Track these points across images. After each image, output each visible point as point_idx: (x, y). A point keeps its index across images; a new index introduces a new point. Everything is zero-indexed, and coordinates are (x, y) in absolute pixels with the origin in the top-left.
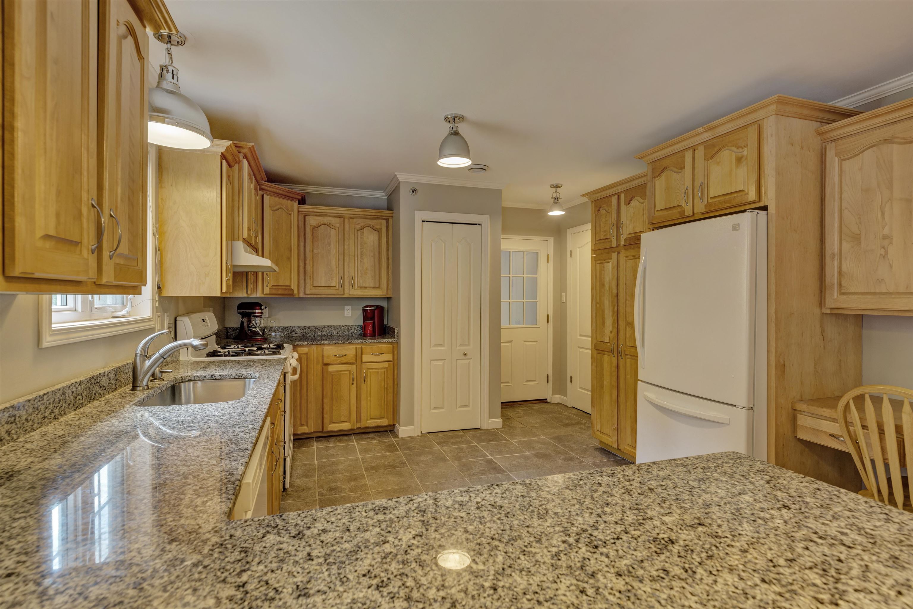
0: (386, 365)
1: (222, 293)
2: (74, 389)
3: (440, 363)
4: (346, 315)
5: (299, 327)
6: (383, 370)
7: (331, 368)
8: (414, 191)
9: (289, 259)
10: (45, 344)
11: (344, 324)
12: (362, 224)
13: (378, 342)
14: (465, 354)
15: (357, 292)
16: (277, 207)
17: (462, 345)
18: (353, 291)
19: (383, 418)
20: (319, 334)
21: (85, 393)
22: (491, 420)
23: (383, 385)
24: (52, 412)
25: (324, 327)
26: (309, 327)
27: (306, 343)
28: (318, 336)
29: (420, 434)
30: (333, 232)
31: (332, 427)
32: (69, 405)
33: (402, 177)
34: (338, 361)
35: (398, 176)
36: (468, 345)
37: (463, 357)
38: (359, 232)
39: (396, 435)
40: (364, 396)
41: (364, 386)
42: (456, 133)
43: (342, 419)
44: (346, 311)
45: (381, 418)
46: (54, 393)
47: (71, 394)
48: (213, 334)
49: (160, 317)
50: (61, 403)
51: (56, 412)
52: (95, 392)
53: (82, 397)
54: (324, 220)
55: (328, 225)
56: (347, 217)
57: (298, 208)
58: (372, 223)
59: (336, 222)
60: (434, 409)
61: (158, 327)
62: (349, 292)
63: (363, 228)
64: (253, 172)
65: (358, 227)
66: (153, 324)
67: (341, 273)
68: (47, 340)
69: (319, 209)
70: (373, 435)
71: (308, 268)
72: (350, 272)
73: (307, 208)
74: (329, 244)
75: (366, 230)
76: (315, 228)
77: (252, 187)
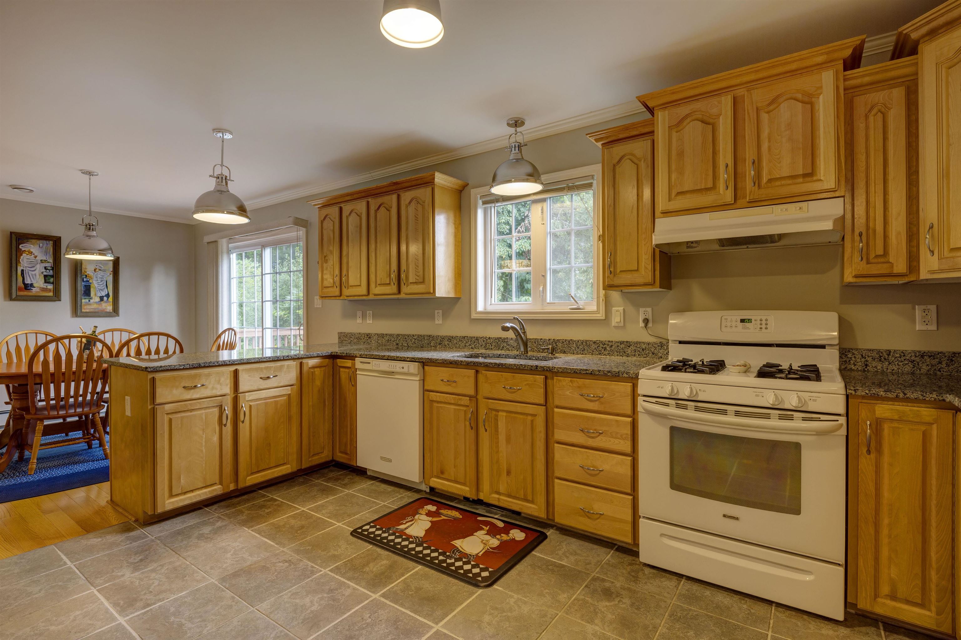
2: (485, 340)
10: (472, 317)
21: (494, 344)
24: (470, 345)
46: (472, 338)
47: (482, 341)
48: (823, 347)
49: (622, 312)
50: (476, 343)
51: (473, 346)
52: (503, 346)
53: (492, 346)
61: (616, 320)
64: (746, 85)
66: (600, 316)
68: (474, 315)
77: (724, 119)
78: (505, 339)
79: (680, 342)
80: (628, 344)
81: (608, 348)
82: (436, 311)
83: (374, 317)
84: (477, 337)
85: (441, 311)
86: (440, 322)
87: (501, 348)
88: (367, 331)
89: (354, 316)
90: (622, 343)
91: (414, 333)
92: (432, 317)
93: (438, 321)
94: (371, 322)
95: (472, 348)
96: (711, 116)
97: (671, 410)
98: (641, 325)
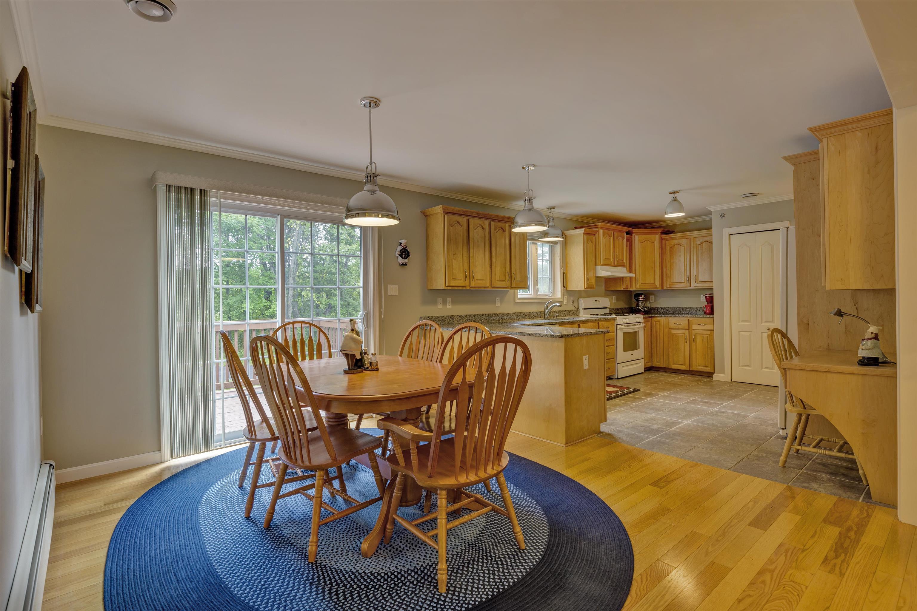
0: (709, 332)
1: (585, 288)
3: (748, 334)
4: (701, 300)
5: (671, 308)
6: (706, 335)
7: (673, 331)
9: (654, 268)
11: (700, 307)
12: (701, 240)
13: (702, 317)
15: (699, 285)
16: (644, 240)
17: (766, 322)
18: (696, 285)
19: (707, 367)
20: (683, 312)
23: (707, 345)
25: (687, 308)
26: (677, 308)
27: (658, 315)
29: (730, 381)
30: (682, 248)
31: (674, 367)
33: (710, 208)
34: (677, 328)
35: (708, 208)
37: (768, 331)
38: (699, 246)
39: (713, 379)
40: (694, 350)
41: (694, 344)
42: (675, 200)
43: (680, 363)
44: (701, 298)
45: (705, 367)
46: (518, 313)
47: (523, 315)
48: (606, 308)
49: (567, 298)
50: (520, 316)
52: (531, 316)
53: (527, 317)
54: (677, 241)
55: (680, 245)
56: (692, 237)
57: (661, 237)
58: (708, 239)
59: (684, 242)
60: (743, 366)
61: (565, 301)
62: (694, 285)
63: (702, 243)
64: (615, 230)
65: (698, 243)
66: (561, 300)
67: (688, 273)
68: (517, 301)
69: (673, 236)
70: (700, 377)
71: (668, 272)
72: (694, 273)
73: (667, 236)
74: (680, 256)
75: (704, 244)
76: (672, 247)
77: (612, 238)
78: (532, 312)
79: (584, 309)
80: (570, 311)
81: (565, 313)
82: (497, 298)
83: (453, 303)
84: (520, 313)
85: (499, 298)
86: (499, 305)
88: (450, 314)
89: (434, 303)
90: (569, 311)
91: (486, 313)
92: (494, 302)
93: (498, 304)
94: (451, 307)
96: (610, 236)
97: (623, 327)
98: (571, 303)
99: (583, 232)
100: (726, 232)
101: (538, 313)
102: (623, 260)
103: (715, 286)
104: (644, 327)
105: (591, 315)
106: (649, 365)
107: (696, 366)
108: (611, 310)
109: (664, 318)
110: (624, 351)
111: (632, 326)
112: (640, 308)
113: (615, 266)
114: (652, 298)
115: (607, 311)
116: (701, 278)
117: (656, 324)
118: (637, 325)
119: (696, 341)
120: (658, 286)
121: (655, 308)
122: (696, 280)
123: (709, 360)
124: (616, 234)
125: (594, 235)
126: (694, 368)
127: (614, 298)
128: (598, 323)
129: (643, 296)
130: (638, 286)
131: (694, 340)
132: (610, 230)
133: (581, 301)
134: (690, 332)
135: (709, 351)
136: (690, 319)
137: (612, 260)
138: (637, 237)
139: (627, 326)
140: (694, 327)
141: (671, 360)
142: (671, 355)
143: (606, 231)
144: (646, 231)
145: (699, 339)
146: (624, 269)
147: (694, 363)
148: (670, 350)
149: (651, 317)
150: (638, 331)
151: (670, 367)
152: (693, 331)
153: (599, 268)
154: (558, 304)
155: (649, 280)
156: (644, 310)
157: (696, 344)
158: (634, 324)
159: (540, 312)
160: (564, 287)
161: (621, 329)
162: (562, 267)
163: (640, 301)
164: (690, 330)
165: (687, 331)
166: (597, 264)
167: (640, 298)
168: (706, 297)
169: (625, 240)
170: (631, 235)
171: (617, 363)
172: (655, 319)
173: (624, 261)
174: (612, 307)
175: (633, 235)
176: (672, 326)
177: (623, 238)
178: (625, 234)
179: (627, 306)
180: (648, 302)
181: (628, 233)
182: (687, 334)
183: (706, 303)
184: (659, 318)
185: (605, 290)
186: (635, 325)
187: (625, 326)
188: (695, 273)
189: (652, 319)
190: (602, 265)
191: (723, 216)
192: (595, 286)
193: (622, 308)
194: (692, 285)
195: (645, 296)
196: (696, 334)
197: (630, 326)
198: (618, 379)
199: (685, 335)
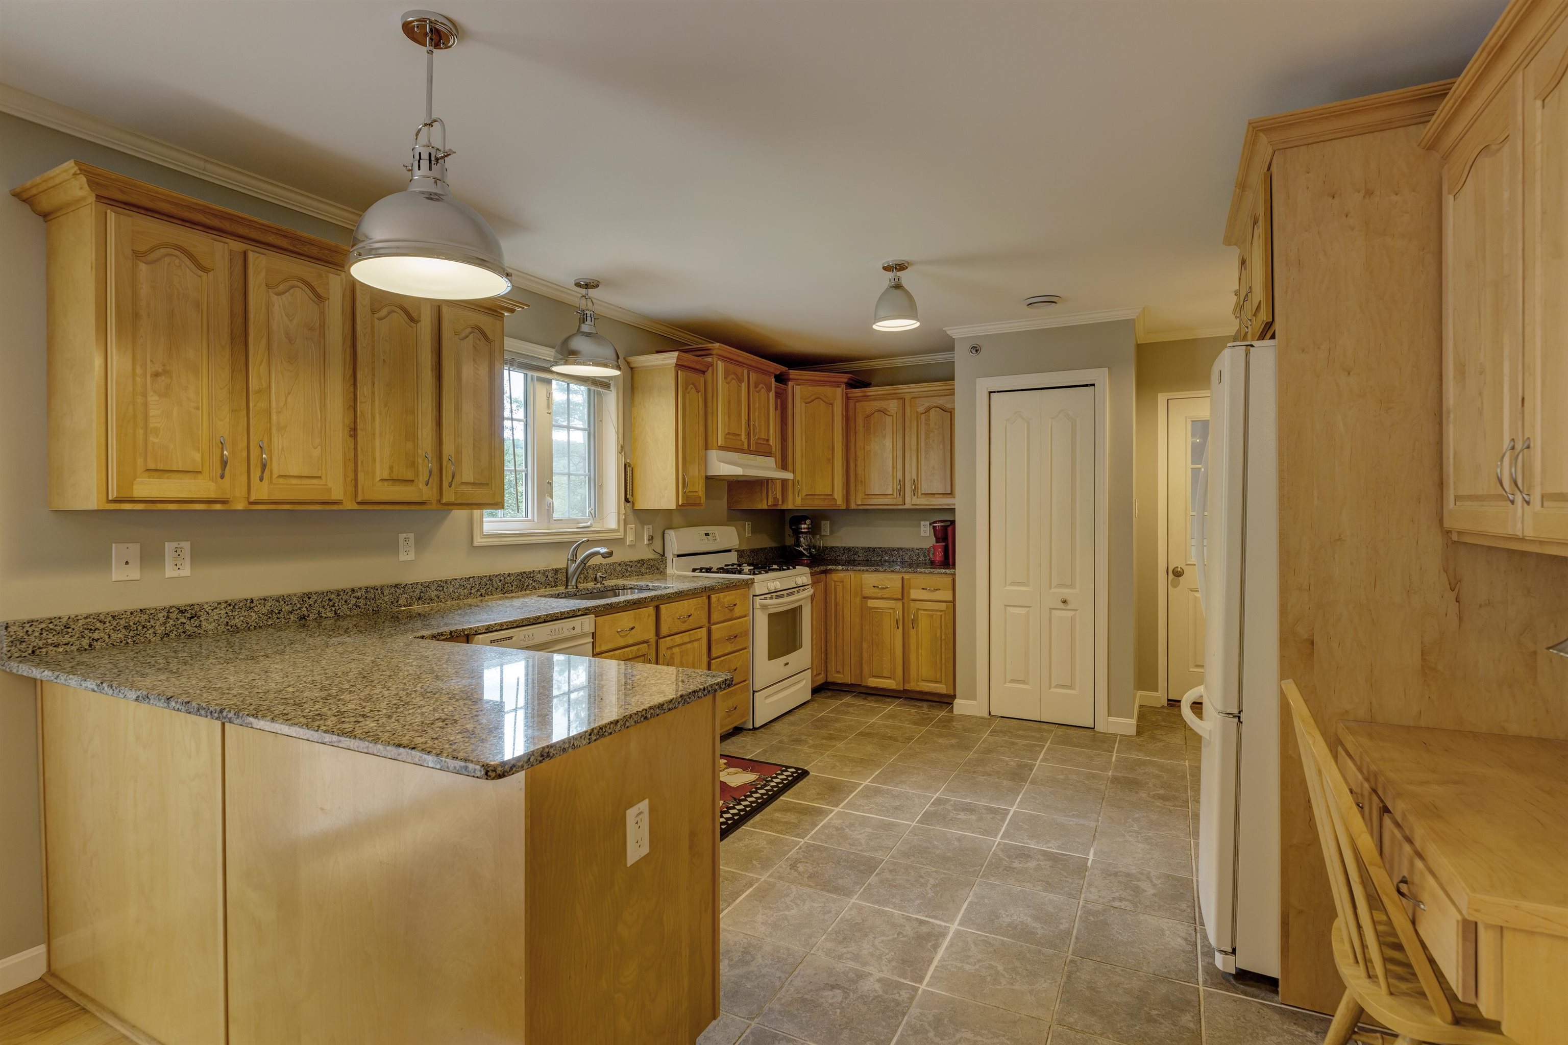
0: (943, 606)
1: (678, 505)
2: (502, 578)
3: (1023, 611)
4: (922, 534)
5: (863, 548)
6: (938, 613)
7: (871, 603)
8: (976, 349)
9: (831, 461)
11: (920, 547)
12: (927, 405)
13: (931, 573)
14: (1064, 602)
15: (922, 502)
16: (813, 398)
17: (1058, 586)
18: (916, 500)
19: (940, 682)
20: (887, 558)
21: (515, 583)
22: (1111, 719)
23: (938, 635)
24: (478, 590)
25: (894, 550)
26: (874, 549)
27: (840, 567)
28: (886, 561)
29: (986, 715)
30: (888, 420)
31: (873, 682)
32: (497, 589)
33: (954, 332)
34: (879, 595)
35: (948, 332)
36: (1071, 586)
37: (1062, 606)
38: (923, 416)
39: (951, 710)
40: (913, 647)
41: (912, 632)
42: (898, 286)
43: (885, 674)
44: (922, 529)
45: (936, 682)
46: (481, 578)
47: (498, 581)
48: (729, 551)
49: (634, 529)
50: (488, 586)
51: (483, 591)
52: (527, 584)
53: (512, 586)
54: (877, 405)
55: (883, 412)
56: (908, 397)
57: (847, 394)
58: (941, 401)
59: (893, 406)
60: (1013, 681)
61: (630, 538)
62: (911, 501)
63: (928, 411)
64: (751, 368)
65: (921, 409)
66: (620, 535)
67: (900, 475)
68: (478, 541)
69: (872, 391)
70: (925, 704)
71: (860, 471)
72: (911, 474)
73: (858, 392)
74: (884, 437)
75: (933, 413)
76: (868, 417)
77: (744, 386)
78: (530, 573)
79: (679, 556)
80: (642, 562)
81: (629, 569)
82: (402, 536)
83: (197, 557)
84: (490, 576)
85: (411, 536)
86: (411, 556)
87: (525, 588)
88: (182, 600)
89: (102, 561)
90: (638, 561)
91: (355, 584)
92: (393, 547)
93: (407, 555)
94: (186, 571)
95: (481, 595)
96: (740, 381)
97: (768, 602)
98: (646, 542)
99: (675, 361)
100: (984, 385)
101: (550, 575)
102: (768, 440)
103: (959, 503)
104: (813, 597)
105: (694, 570)
106: (821, 680)
107: (917, 681)
108: (741, 553)
109: (852, 574)
110: (769, 660)
111: (789, 595)
112: (801, 549)
113: (750, 452)
114: (826, 526)
115: (733, 558)
116: (925, 487)
117: (835, 586)
118: (798, 592)
119: (918, 626)
120: (839, 502)
121: (832, 548)
122: (914, 492)
123: (943, 667)
124: (753, 376)
125: (704, 372)
126: (912, 686)
127: (748, 526)
128: (709, 597)
129: (808, 522)
130: (798, 501)
131: (914, 622)
132: (740, 364)
133: (671, 535)
134: (906, 605)
135: (943, 646)
136: (906, 576)
137: (744, 438)
138: (798, 389)
139: (777, 597)
140: (915, 594)
141: (866, 668)
142: (865, 656)
143: (732, 367)
144: (817, 378)
145: (924, 623)
146: (771, 462)
147: (913, 673)
148: (865, 645)
149: (825, 572)
150: (800, 607)
151: (863, 684)
152: (912, 604)
153: (713, 454)
154: (603, 550)
155: (822, 487)
156: (811, 553)
157: (917, 631)
158: (790, 591)
159: (556, 571)
160: (627, 500)
161: (764, 607)
162: (622, 449)
163: (803, 533)
164: (905, 600)
165: (900, 604)
166: (710, 445)
167: (803, 526)
168: (934, 527)
169: (772, 394)
170: (786, 384)
171: (753, 691)
172: (835, 577)
173: (771, 442)
174: (744, 547)
175: (790, 384)
176: (868, 591)
177: (769, 390)
178: (773, 380)
179: (773, 545)
180: (818, 537)
181: (781, 379)
182: (899, 612)
183: (932, 541)
184: (841, 575)
185: (729, 508)
186: (792, 594)
187: (771, 598)
188: (914, 477)
189: (828, 576)
190: (721, 448)
191: (977, 351)
192: (703, 500)
193: (766, 548)
194: (908, 500)
195: (812, 522)
196: (918, 609)
197: (782, 596)
198: (754, 729)
199: (894, 612)
